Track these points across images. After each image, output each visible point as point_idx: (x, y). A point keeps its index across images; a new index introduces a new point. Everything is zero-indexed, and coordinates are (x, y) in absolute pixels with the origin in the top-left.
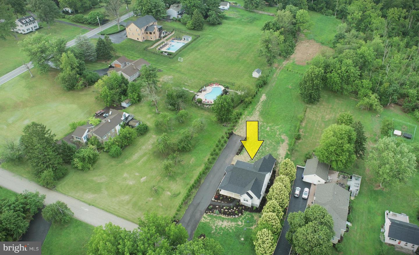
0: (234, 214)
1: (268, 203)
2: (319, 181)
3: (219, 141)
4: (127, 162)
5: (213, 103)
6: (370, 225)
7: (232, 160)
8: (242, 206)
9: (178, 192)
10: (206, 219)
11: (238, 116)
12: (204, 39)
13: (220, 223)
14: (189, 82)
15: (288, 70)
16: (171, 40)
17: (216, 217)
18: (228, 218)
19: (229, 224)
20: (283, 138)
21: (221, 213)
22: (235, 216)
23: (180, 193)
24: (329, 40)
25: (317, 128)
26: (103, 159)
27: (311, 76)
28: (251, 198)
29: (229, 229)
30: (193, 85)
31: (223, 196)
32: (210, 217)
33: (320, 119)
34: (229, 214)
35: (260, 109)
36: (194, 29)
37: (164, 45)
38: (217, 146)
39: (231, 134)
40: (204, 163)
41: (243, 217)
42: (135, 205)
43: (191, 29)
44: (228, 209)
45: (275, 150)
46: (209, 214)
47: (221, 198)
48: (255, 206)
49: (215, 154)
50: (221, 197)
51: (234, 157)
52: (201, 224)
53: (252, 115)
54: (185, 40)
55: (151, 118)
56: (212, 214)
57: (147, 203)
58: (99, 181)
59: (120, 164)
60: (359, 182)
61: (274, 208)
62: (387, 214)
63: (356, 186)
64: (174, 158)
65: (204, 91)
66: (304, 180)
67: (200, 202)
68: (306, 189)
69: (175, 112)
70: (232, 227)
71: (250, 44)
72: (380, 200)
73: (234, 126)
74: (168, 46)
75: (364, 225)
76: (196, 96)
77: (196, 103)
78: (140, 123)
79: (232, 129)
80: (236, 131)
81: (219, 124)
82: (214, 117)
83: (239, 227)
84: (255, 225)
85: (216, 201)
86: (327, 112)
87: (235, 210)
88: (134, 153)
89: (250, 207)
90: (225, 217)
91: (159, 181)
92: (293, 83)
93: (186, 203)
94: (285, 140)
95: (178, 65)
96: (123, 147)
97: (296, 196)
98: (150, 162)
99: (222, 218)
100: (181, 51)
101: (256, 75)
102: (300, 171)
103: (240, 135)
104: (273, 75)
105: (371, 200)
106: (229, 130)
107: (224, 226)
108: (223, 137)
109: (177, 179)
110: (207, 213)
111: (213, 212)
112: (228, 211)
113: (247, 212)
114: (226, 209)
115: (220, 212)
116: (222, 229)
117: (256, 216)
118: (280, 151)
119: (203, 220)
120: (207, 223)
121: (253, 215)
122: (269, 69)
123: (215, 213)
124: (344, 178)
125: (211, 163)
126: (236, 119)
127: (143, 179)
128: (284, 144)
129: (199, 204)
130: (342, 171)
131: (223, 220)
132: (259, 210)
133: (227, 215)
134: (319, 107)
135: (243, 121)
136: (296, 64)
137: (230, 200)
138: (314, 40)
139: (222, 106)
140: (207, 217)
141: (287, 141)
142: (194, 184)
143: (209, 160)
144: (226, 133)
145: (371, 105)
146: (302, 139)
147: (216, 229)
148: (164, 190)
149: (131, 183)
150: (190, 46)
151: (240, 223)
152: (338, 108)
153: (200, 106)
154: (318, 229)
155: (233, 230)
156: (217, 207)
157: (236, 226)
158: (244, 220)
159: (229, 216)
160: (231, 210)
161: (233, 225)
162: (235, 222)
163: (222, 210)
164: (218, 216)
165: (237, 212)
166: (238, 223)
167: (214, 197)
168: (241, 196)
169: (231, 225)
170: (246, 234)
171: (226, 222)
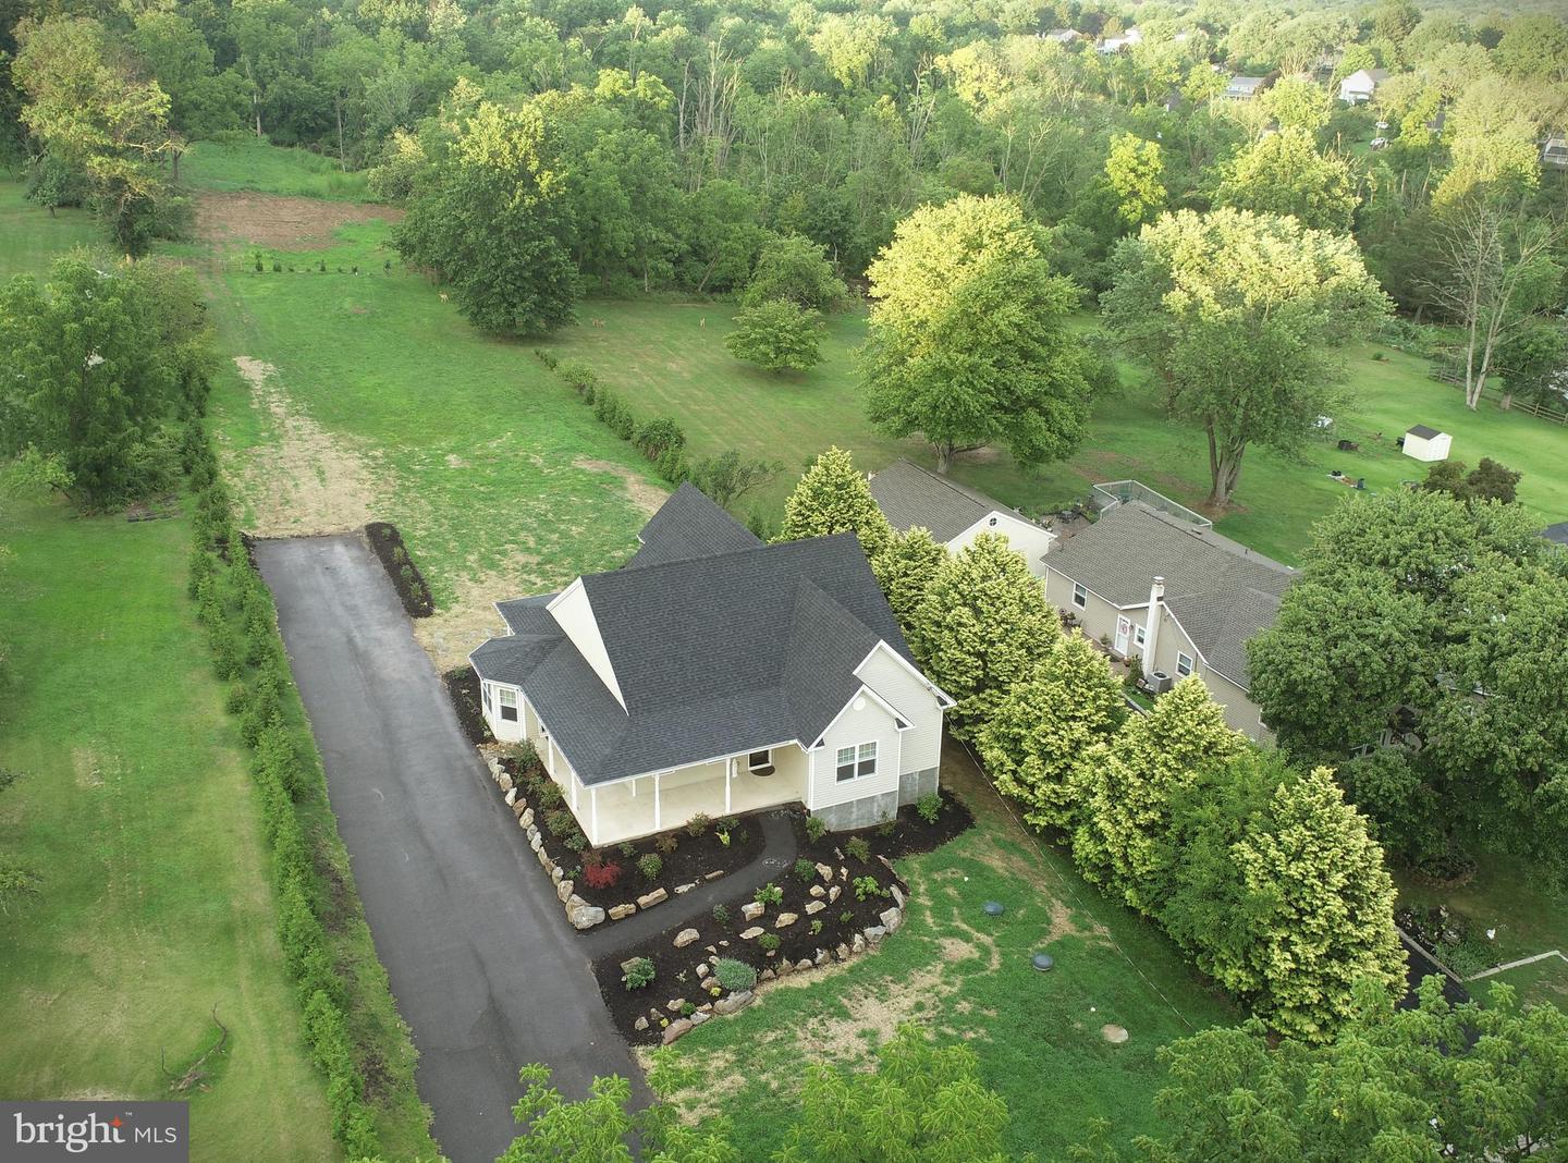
0: (869, 911)
7: (417, 650)
9: (193, 1036)
13: (844, 1038)
17: (753, 1020)
18: (846, 965)
19: (907, 1003)
20: (598, 471)
21: (771, 963)
22: (877, 922)
29: (950, 1031)
31: (644, 844)
32: (719, 1044)
34: (835, 932)
35: (291, 406)
41: (929, 899)
44: (795, 900)
46: (678, 1025)
47: (649, 863)
49: (249, 666)
50: (637, 857)
51: (420, 634)
56: (700, 1015)
67: (491, 999)
70: (950, 1002)
73: (216, 504)
79: (219, 518)
83: (989, 978)
85: (619, 911)
87: (836, 880)
89: (895, 815)
90: (818, 976)
93: (374, 1078)
94: (618, 474)
99: (810, 991)
107: (888, 1036)
110: (653, 1036)
111: (699, 996)
112: (806, 918)
113: (918, 859)
114: (772, 910)
123: (724, 994)
124: (1069, 520)
128: (631, 486)
131: (828, 1003)
133: (821, 955)
134: (593, 348)
135: (248, 473)
137: (725, 838)
140: (685, 1063)
141: (633, 475)
143: (232, 710)
151: (958, 950)
152: (674, 337)
155: (975, 1021)
156: (686, 936)
157: (966, 983)
158: (955, 911)
159: (843, 946)
160: (815, 898)
161: (933, 987)
162: (920, 964)
163: (748, 934)
164: (767, 998)
165: (871, 884)
166: (950, 959)
167: (576, 898)
168: (821, 743)
169: (928, 999)
170: (1082, 988)
171: (871, 1000)
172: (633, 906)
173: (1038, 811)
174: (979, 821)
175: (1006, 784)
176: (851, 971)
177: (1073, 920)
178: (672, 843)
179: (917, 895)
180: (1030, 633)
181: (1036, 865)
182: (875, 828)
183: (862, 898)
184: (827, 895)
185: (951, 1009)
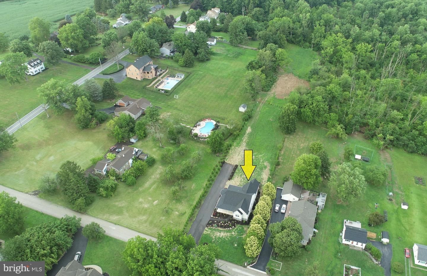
0: (229, 227)
1: (254, 217)
2: (294, 199)
3: (214, 170)
4: (141, 189)
5: (207, 136)
6: (332, 231)
7: (225, 184)
8: (235, 220)
9: (184, 212)
10: (207, 231)
11: (228, 147)
12: (195, 76)
13: (218, 234)
14: (185, 118)
15: (269, 104)
16: (165, 77)
17: (214, 230)
18: (224, 230)
19: (225, 235)
20: (266, 165)
23: (185, 213)
24: (306, 74)
25: (294, 156)
26: (121, 187)
27: (288, 112)
28: (242, 213)
29: (225, 238)
30: (189, 121)
31: (220, 213)
32: (211, 230)
33: (296, 147)
34: (224, 227)
35: (246, 140)
36: (185, 66)
37: (160, 83)
38: (213, 173)
39: (223, 163)
40: (203, 188)
41: (236, 229)
42: (151, 223)
43: (183, 66)
44: (224, 223)
45: (260, 175)
47: (218, 215)
48: (245, 220)
49: (211, 181)
51: (227, 182)
52: (204, 235)
53: (240, 146)
54: (178, 77)
55: (156, 151)
56: (211, 227)
57: (160, 221)
58: (120, 206)
59: (135, 192)
60: (325, 198)
61: (259, 221)
62: (345, 222)
63: (322, 202)
64: (179, 185)
65: (199, 125)
66: (282, 198)
68: (284, 206)
69: (176, 145)
71: (236, 80)
72: (341, 212)
73: (225, 156)
74: (163, 83)
75: (327, 231)
76: (192, 131)
77: (193, 137)
78: (148, 156)
79: (224, 159)
80: (227, 160)
81: (213, 155)
82: (209, 150)
83: (233, 236)
84: (245, 234)
85: (214, 217)
86: (301, 141)
87: (229, 224)
88: (145, 182)
89: (241, 221)
90: (222, 229)
91: (168, 204)
92: (274, 116)
93: (191, 220)
94: (267, 166)
95: (174, 102)
96: (137, 177)
97: (276, 211)
98: (159, 188)
99: (220, 230)
100: (176, 88)
101: (242, 109)
102: (279, 191)
103: (230, 163)
104: (257, 109)
105: (334, 212)
106: (221, 159)
107: (221, 236)
108: (217, 166)
109: (183, 201)
110: (207, 227)
111: (212, 226)
112: (224, 225)
113: (239, 225)
114: (222, 223)
115: (218, 226)
116: (220, 239)
117: (245, 227)
118: (263, 176)
119: (205, 232)
120: (209, 234)
121: (243, 227)
122: (253, 103)
123: (214, 227)
124: (314, 195)
125: (208, 187)
126: (226, 150)
127: (156, 202)
128: (266, 170)
129: (201, 220)
130: (312, 191)
131: (220, 232)
132: (247, 223)
134: (295, 137)
135: (233, 151)
136: (276, 98)
137: (225, 216)
138: (293, 73)
139: (215, 140)
140: (208, 230)
141: (269, 168)
142: (197, 205)
143: (206, 185)
144: (219, 163)
145: (338, 134)
146: (281, 165)
147: (215, 239)
148: (173, 211)
149: (146, 206)
150: (183, 83)
151: (233, 233)
152: (311, 137)
153: (196, 139)
154: (291, 234)
155: (228, 239)
156: (215, 222)
162: (229, 233)
163: (219, 224)
164: (217, 229)
165: (231, 225)
167: (212, 215)
169: (227, 235)
170: (238, 241)
171: (223, 233)
178: (221, 214)
184: (227, 224)
185: (227, 237)
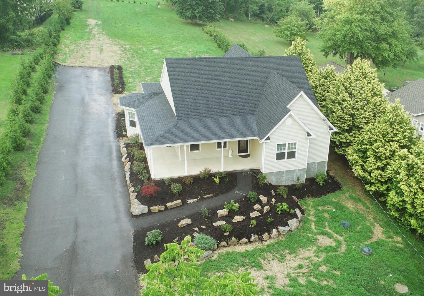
18: (266, 243)
19: (294, 264)
21: (226, 238)
22: (286, 224)
29: (313, 279)
34: (263, 227)
41: (313, 219)
47: (175, 187)
50: (171, 185)
70: (317, 266)
83: (339, 256)
85: (156, 208)
87: (269, 203)
90: (250, 248)
99: (244, 254)
112: (249, 219)
113: (310, 201)
114: (232, 213)
115: (218, 237)
117: (343, 200)
121: (335, 200)
131: (253, 261)
133: (253, 237)
137: (217, 180)
151: (325, 241)
156: (185, 222)
157: (327, 257)
158: (327, 224)
159: (266, 234)
160: (255, 210)
161: (309, 257)
162: (304, 246)
163: (216, 224)
164: (221, 255)
165: (285, 206)
166: (320, 245)
167: (136, 201)
168: (268, 139)
169: (305, 263)
170: (386, 264)
171: (276, 261)
172: (163, 206)
173: (372, 184)
174: (344, 188)
175: (357, 171)
176: (268, 246)
177: (384, 233)
178: (190, 180)
179: (309, 215)
180: (375, 105)
181: (368, 208)
182: (294, 185)
183: (280, 212)
184: (262, 210)
185: (317, 269)
